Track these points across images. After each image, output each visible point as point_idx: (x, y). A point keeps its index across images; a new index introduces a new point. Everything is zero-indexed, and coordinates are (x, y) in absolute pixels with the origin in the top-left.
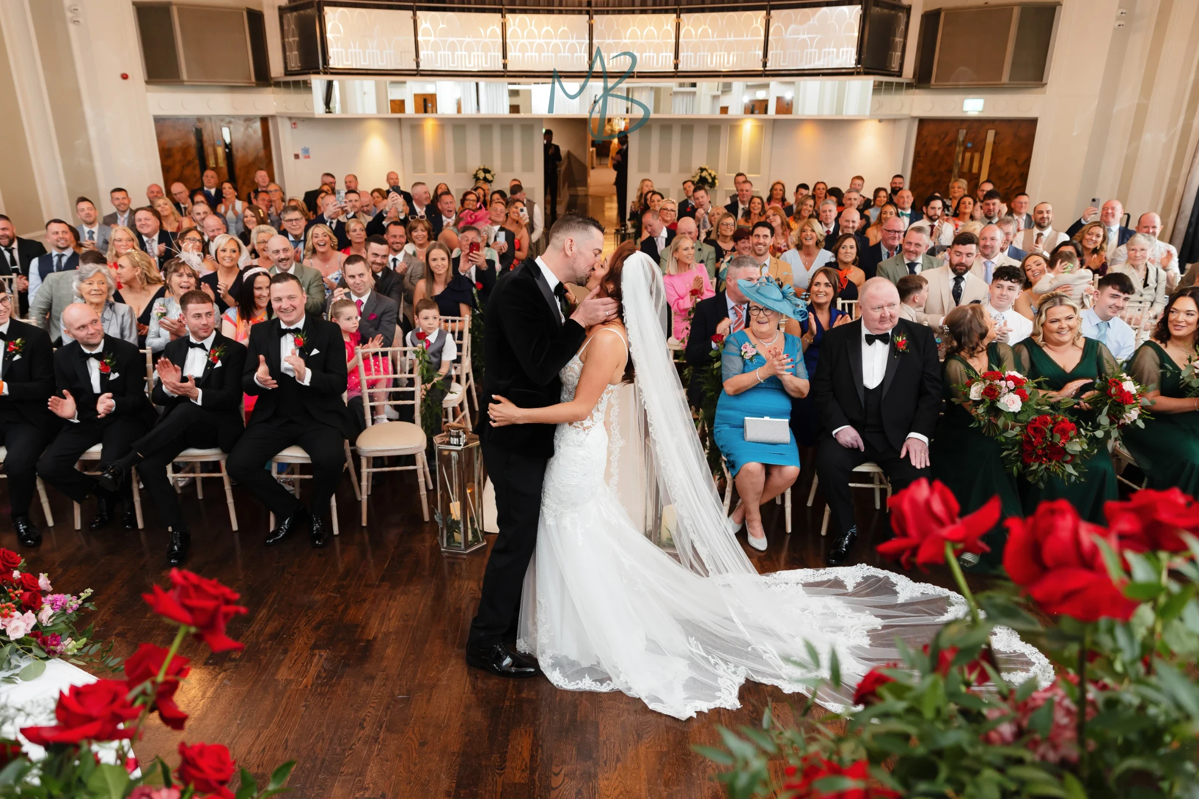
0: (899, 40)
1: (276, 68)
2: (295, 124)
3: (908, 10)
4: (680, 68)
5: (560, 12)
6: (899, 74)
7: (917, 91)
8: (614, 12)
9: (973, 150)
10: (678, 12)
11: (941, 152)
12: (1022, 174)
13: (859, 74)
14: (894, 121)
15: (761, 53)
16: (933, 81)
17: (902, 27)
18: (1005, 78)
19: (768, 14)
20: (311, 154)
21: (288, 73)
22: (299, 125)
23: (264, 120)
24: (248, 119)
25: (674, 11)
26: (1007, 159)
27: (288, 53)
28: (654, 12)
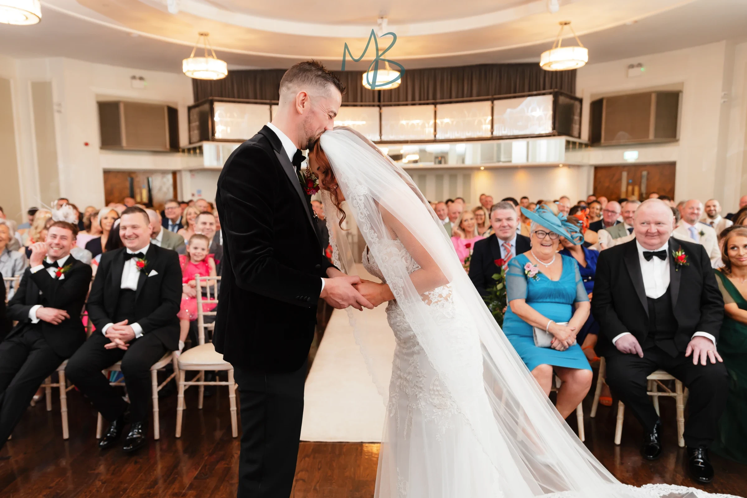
0: (576, 118)
1: (184, 141)
2: (193, 174)
3: (581, 101)
4: (438, 137)
5: (361, 106)
6: (579, 137)
7: (592, 149)
8: (395, 105)
9: (634, 184)
10: (435, 104)
11: (612, 185)
13: (554, 135)
14: (578, 166)
15: (489, 127)
16: (602, 142)
17: (578, 110)
18: (651, 136)
19: (493, 103)
20: (202, 193)
21: (190, 143)
22: (196, 174)
23: (174, 173)
24: (164, 172)
25: (433, 104)
26: (658, 188)
27: (192, 133)
28: (420, 104)
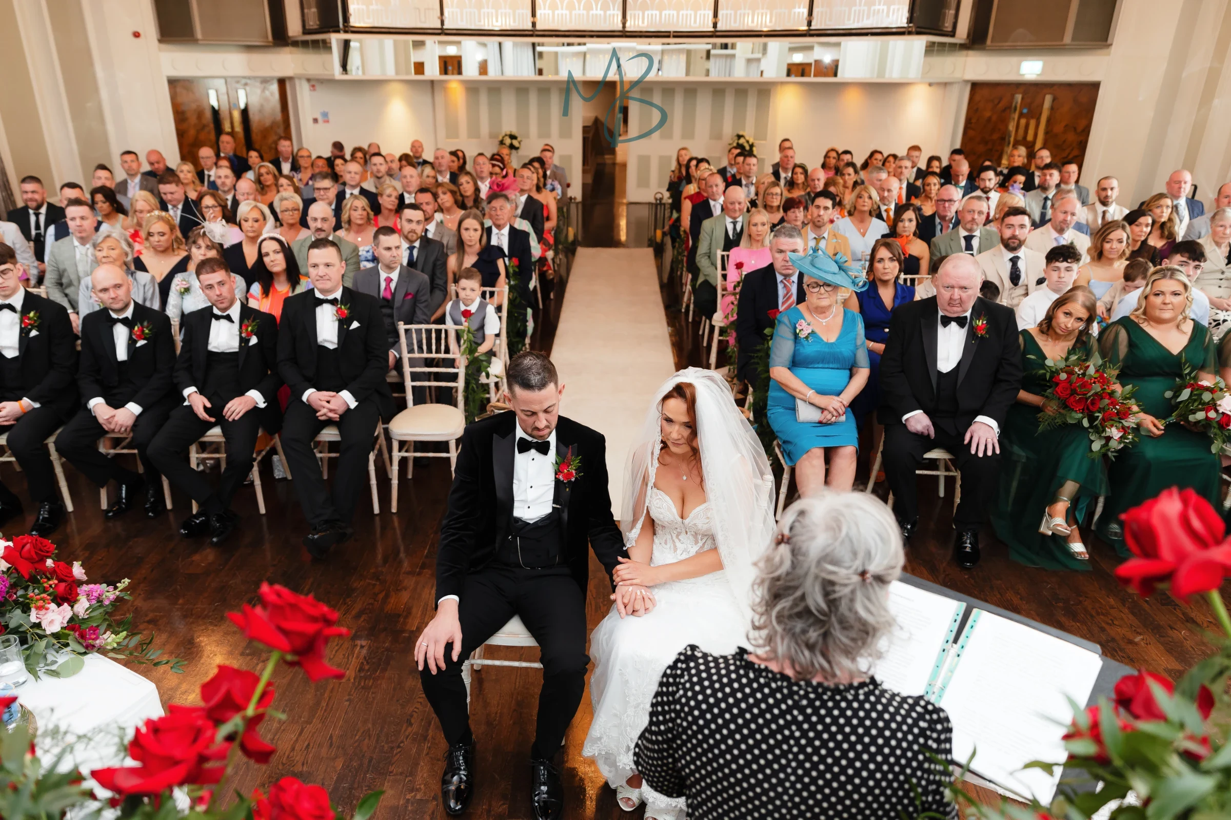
1: (294, 27)
2: (313, 86)
4: (720, 27)
6: (952, 34)
7: (971, 53)
9: (1029, 116)
11: (994, 118)
12: (1081, 142)
13: (910, 33)
14: (945, 84)
15: (805, 11)
16: (989, 42)
18: (1067, 39)
20: (331, 117)
21: (306, 32)
22: (318, 87)
23: (282, 82)
24: (265, 81)
26: (1066, 126)
27: (306, 11)
